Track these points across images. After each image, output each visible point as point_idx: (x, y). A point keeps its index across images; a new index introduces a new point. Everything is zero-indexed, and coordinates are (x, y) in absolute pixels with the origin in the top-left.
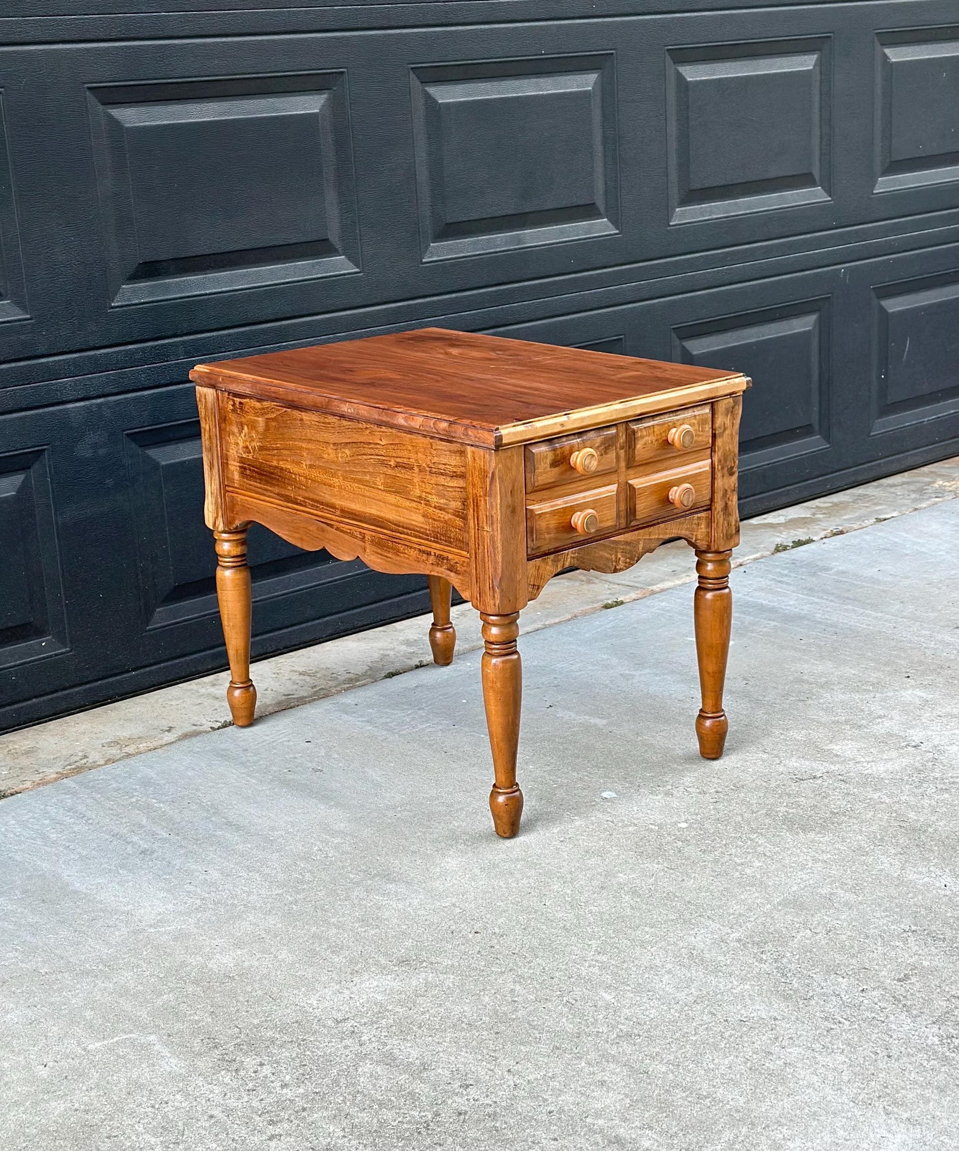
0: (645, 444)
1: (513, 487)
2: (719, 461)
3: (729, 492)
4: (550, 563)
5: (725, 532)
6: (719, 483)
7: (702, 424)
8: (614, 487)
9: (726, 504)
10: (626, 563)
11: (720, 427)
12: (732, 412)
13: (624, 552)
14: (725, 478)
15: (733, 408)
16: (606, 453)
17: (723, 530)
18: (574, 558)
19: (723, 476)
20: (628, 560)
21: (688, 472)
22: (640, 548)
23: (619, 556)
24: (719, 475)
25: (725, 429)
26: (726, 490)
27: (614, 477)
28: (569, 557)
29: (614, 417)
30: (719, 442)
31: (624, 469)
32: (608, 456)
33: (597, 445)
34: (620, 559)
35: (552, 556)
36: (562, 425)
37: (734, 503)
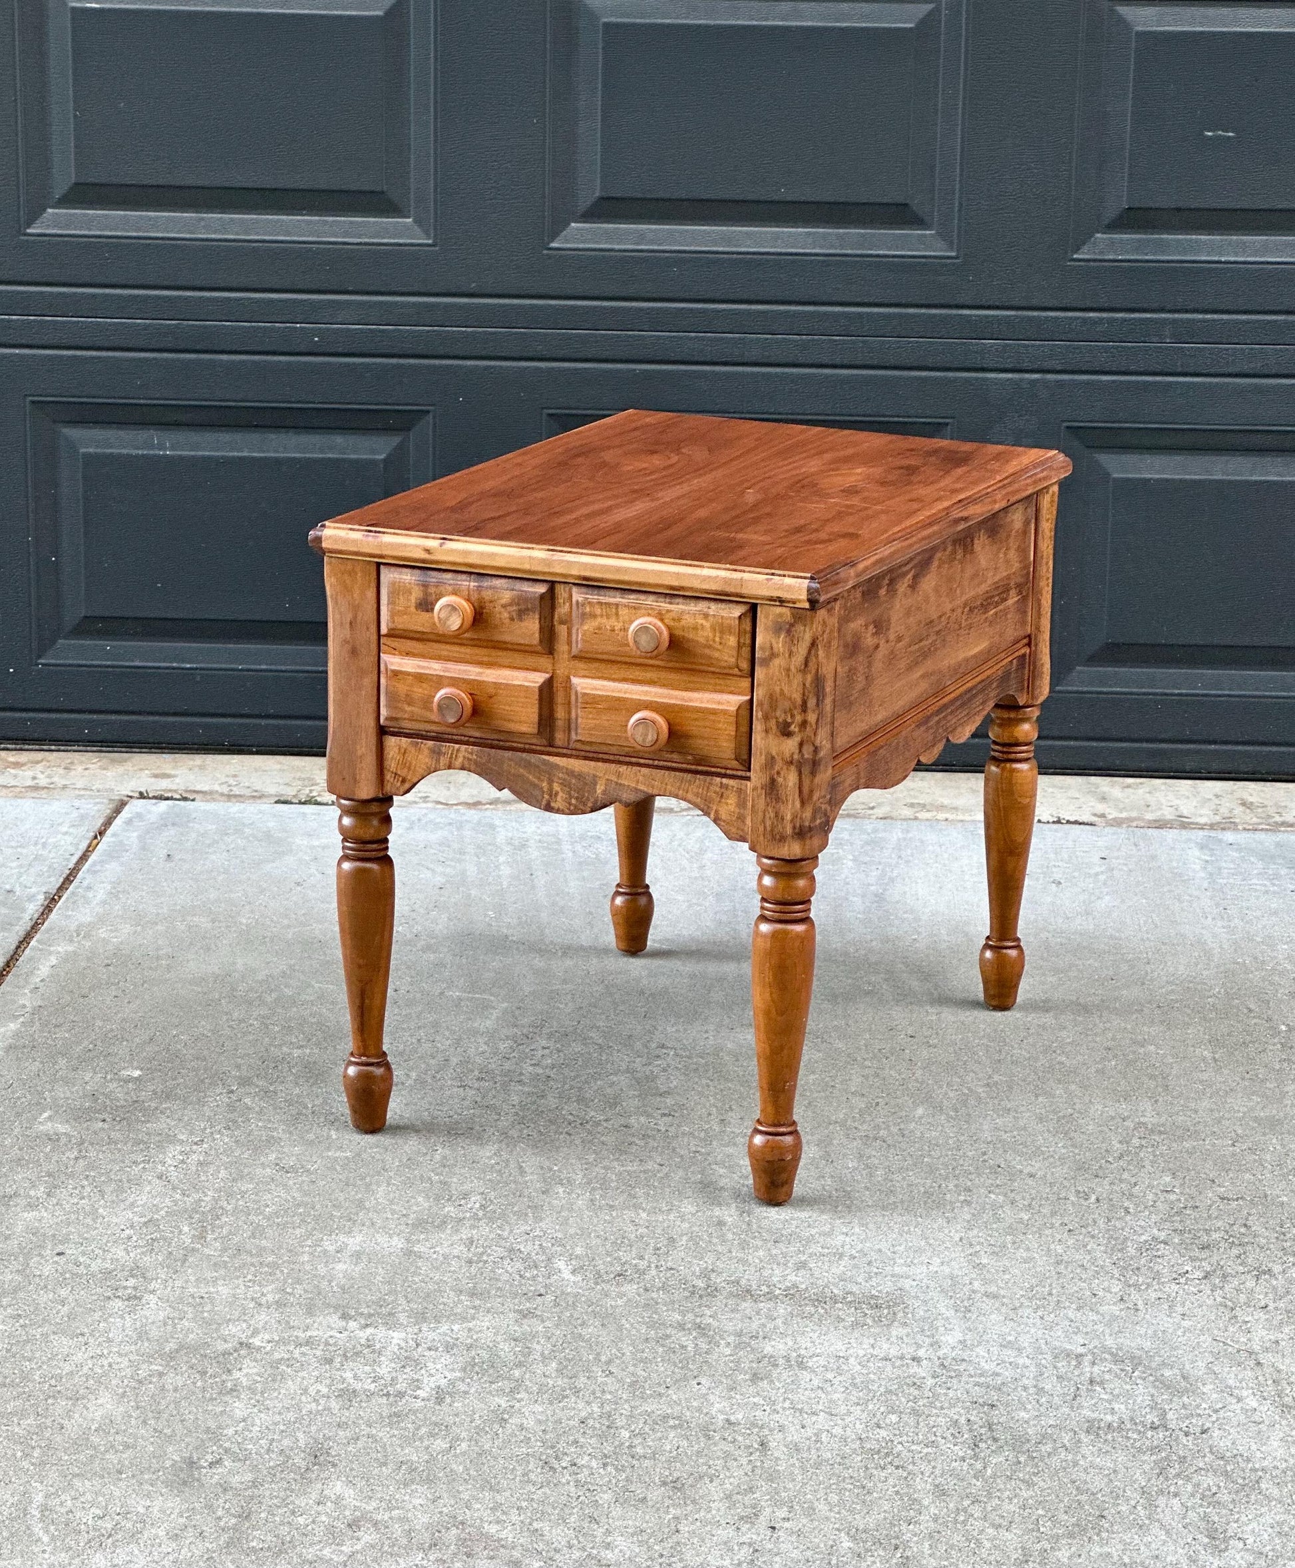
0: (599, 628)
1: (355, 617)
2: (761, 704)
3: (778, 765)
4: (426, 752)
5: (768, 823)
6: (758, 739)
7: (722, 632)
8: (539, 678)
9: (773, 781)
10: (570, 804)
11: (762, 648)
12: (789, 632)
13: (563, 784)
14: (771, 736)
15: (792, 625)
16: (521, 620)
17: (763, 821)
18: (469, 760)
19: (767, 731)
20: (573, 801)
21: (691, 700)
22: (599, 791)
23: (556, 787)
24: (758, 726)
25: (773, 655)
26: (773, 758)
27: (544, 661)
28: (461, 755)
29: (527, 567)
30: (759, 673)
31: (566, 656)
32: (523, 624)
33: (503, 601)
34: (557, 794)
35: (431, 743)
36: (428, 551)
37: (791, 784)
